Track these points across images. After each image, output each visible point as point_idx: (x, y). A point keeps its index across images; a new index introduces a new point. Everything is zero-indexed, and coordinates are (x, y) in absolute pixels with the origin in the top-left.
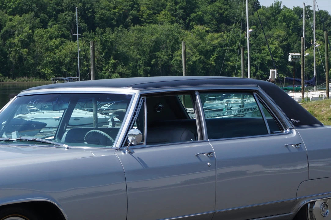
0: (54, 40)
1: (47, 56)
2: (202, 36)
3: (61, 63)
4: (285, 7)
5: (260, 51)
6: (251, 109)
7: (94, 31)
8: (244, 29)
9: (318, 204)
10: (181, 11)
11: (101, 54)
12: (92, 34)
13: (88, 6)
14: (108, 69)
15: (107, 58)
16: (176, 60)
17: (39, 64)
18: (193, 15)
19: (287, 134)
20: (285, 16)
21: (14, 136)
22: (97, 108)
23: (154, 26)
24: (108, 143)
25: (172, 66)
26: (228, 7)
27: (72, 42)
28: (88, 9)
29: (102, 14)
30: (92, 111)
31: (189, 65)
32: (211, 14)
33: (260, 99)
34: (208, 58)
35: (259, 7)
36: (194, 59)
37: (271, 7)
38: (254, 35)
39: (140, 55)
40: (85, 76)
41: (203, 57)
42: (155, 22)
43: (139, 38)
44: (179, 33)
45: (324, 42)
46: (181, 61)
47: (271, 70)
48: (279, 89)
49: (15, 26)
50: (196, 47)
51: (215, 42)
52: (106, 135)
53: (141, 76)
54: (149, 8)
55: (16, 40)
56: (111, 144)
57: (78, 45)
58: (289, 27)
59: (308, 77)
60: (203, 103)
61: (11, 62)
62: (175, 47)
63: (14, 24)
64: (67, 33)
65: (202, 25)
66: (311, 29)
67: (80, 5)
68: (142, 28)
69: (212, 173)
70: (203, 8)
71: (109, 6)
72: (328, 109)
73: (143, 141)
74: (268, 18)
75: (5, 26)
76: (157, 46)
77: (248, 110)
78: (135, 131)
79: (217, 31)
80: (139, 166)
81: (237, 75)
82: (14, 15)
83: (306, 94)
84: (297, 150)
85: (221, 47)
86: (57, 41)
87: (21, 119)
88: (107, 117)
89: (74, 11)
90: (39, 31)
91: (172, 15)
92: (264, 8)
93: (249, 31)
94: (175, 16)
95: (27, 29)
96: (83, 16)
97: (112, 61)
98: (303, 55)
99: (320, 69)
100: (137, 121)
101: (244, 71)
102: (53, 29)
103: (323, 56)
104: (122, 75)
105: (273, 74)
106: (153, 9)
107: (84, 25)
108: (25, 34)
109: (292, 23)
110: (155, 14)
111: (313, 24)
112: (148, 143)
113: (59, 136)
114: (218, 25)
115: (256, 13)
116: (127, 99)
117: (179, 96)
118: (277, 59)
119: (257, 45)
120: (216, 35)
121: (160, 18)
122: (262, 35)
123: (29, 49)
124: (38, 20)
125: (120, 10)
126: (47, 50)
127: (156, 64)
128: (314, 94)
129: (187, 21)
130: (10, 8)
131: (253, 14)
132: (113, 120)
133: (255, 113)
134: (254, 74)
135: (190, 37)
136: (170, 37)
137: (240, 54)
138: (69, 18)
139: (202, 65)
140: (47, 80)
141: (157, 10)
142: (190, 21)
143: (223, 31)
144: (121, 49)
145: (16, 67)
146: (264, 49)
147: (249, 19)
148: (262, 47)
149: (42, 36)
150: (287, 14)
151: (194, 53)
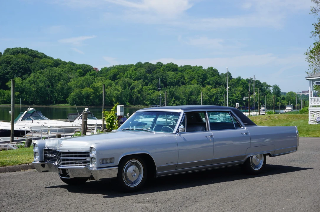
0: (151, 91)
1: (148, 97)
2: (209, 90)
3: (153, 100)
4: (242, 79)
5: (232, 96)
6: (228, 119)
7: (166, 87)
8: (226, 87)
9: (254, 157)
10: (201, 80)
11: (169, 96)
12: (166, 88)
13: (164, 77)
14: (172, 102)
15: (171, 98)
16: (199, 99)
17: (145, 100)
18: (206, 81)
19: (242, 129)
20: (242, 82)
21: (134, 128)
22: (167, 117)
23: (190, 85)
24: (171, 131)
25: (197, 101)
26: (220, 78)
27: (158, 91)
28: (164, 79)
29: (170, 81)
30: (165, 119)
31: (204, 101)
32: (213, 81)
33: (232, 115)
34: (212, 99)
35: (232, 79)
36: (206, 99)
37: (237, 79)
38: (230, 90)
39: (184, 97)
40: (163, 105)
41: (209, 98)
42: (191, 84)
43: (184, 90)
44: (200, 88)
45: (258, 92)
46: (201, 100)
47: (236, 104)
48: (239, 111)
49: (135, 85)
50: (206, 94)
51: (214, 92)
52: (170, 128)
53: (185, 105)
54: (188, 79)
56: (172, 131)
57: (160, 93)
58: (244, 86)
59: (251, 106)
60: (209, 116)
61: (134, 99)
62: (198, 94)
63: (135, 84)
64: (156, 88)
65: (209, 85)
66: (253, 87)
67: (161, 77)
68: (185, 86)
69: (212, 144)
70: (210, 79)
71: (172, 77)
72: (259, 119)
73: (185, 131)
74: (236, 83)
75: (132, 85)
76: (191, 93)
77: (227, 119)
78: (182, 126)
79: (215, 88)
80: (183, 140)
81: (223, 105)
82: (135, 81)
83: (250, 113)
84: (246, 135)
85: (217, 94)
86: (152, 91)
87: (137, 121)
88: (171, 121)
89: (159, 79)
90: (145, 87)
91: (198, 81)
92: (234, 79)
93: (228, 88)
94: (199, 82)
95: (140, 86)
96: (162, 81)
97: (173, 99)
98: (250, 97)
99: (256, 104)
100: (183, 123)
101: (226, 104)
102: (150, 86)
103: (257, 98)
104: (177, 105)
105: (237, 105)
106: (190, 79)
107: (162, 85)
108: (139, 88)
109: (245, 85)
110: (190, 81)
111: (254, 85)
112: (187, 132)
113: (152, 128)
114: (215, 85)
115: (231, 81)
116: (178, 114)
117: (199, 113)
118: (239, 99)
119: (231, 93)
120: (215, 89)
121: (192, 82)
122: (233, 90)
123: (141, 94)
124: (144, 83)
125: (177, 79)
126: (148, 94)
127: (191, 101)
128: (254, 113)
129: (203, 84)
130: (133, 78)
131: (229, 81)
132: (173, 122)
133: (230, 120)
134: (230, 105)
135: (204, 90)
136: (197, 90)
137: (224, 97)
138: (157, 82)
139: (209, 101)
140: (148, 106)
141: (192, 79)
142: (204, 84)
143: (218, 88)
144: (177, 94)
145: (136, 101)
146: (234, 95)
147: (228, 83)
148: (233, 95)
149: (146, 89)
150: (243, 81)
151: (206, 96)
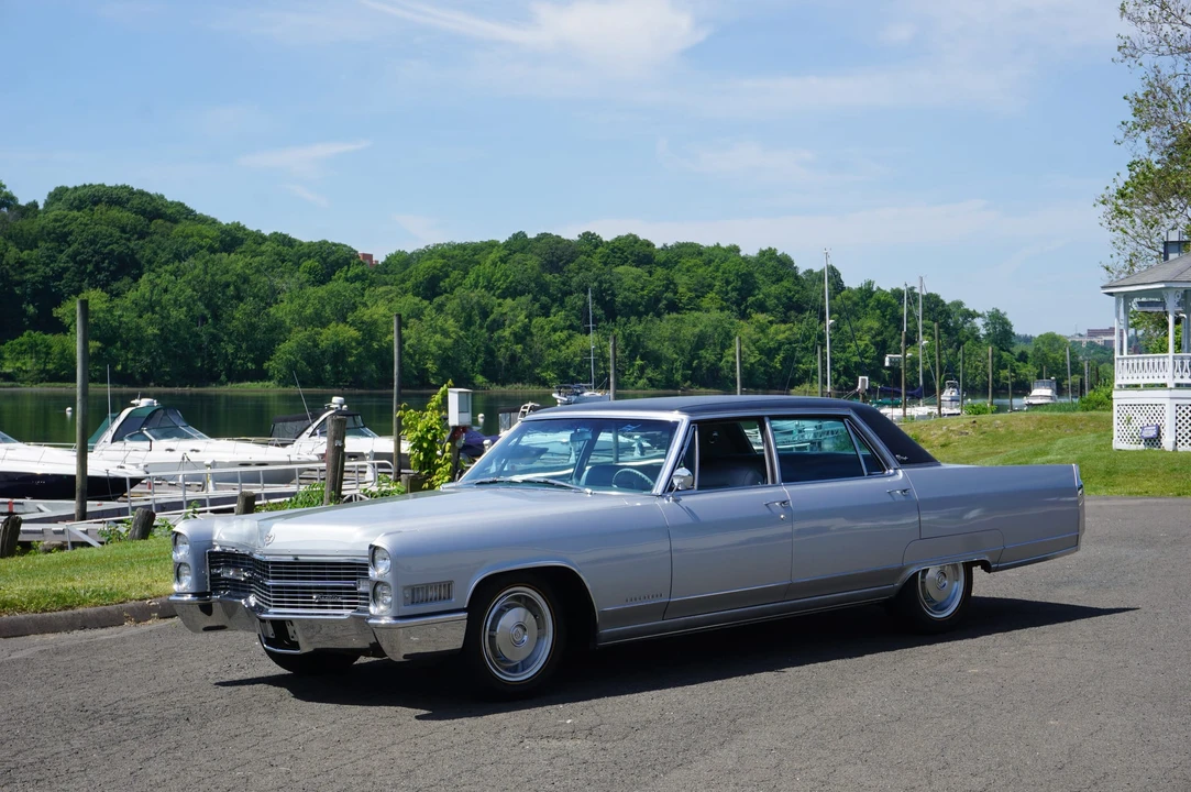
0: (558, 333)
1: (550, 355)
2: (762, 329)
3: (569, 365)
4: (879, 289)
5: (844, 350)
6: (832, 433)
7: (614, 320)
8: (823, 319)
9: (932, 573)
10: (735, 294)
11: (623, 352)
12: (611, 325)
13: (605, 286)
14: (633, 373)
15: (632, 358)
16: (728, 362)
17: (538, 366)
18: (751, 299)
20: (879, 301)
23: (697, 314)
25: (721, 369)
26: (799, 288)
27: (584, 335)
28: (606, 290)
29: (625, 297)
31: (745, 368)
32: (776, 297)
34: (772, 359)
35: (843, 289)
36: (752, 360)
37: (860, 289)
38: (836, 328)
39: (677, 354)
40: (601, 383)
41: (764, 358)
42: (698, 309)
43: (676, 330)
44: (732, 323)
45: (933, 337)
46: (734, 363)
47: (860, 378)
49: (506, 314)
50: (754, 344)
51: (781, 337)
54: (690, 290)
55: (507, 333)
57: (591, 341)
58: (884, 316)
59: (911, 386)
61: (501, 363)
62: (725, 345)
63: (504, 311)
64: (576, 323)
65: (763, 312)
66: (916, 319)
67: (596, 284)
68: (680, 316)
70: (765, 289)
71: (634, 286)
72: (940, 432)
74: (856, 304)
75: (492, 313)
76: (701, 342)
79: (784, 322)
82: (505, 298)
83: (908, 410)
84: (903, 498)
85: (790, 344)
86: (563, 335)
89: (586, 292)
90: (538, 321)
91: (723, 299)
92: (850, 289)
93: (829, 322)
94: (726, 301)
95: (522, 317)
96: (599, 299)
97: (639, 362)
98: (904, 355)
99: (927, 375)
101: (822, 377)
102: (558, 317)
105: (863, 382)
106: (696, 290)
107: (600, 312)
108: (519, 324)
109: (889, 311)
110: (698, 297)
111: (919, 312)
114: (785, 313)
115: (839, 297)
116: (671, 427)
118: (868, 361)
119: (841, 341)
120: (783, 327)
121: (705, 302)
122: (847, 328)
123: (525, 345)
124: (537, 305)
125: (651, 292)
126: (550, 346)
127: (699, 366)
128: (920, 410)
129: (743, 307)
131: (834, 298)
132: (641, 446)
134: (836, 382)
135: (746, 330)
136: (720, 329)
137: (816, 352)
138: (580, 303)
139: (762, 369)
140: (550, 387)
141: (702, 292)
142: (746, 307)
143: (793, 322)
144: (651, 345)
145: (507, 370)
146: (849, 347)
147: (829, 305)
148: (847, 344)
149: (542, 327)
150: (882, 298)
151: (752, 352)
